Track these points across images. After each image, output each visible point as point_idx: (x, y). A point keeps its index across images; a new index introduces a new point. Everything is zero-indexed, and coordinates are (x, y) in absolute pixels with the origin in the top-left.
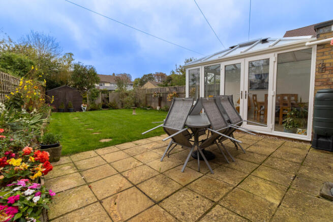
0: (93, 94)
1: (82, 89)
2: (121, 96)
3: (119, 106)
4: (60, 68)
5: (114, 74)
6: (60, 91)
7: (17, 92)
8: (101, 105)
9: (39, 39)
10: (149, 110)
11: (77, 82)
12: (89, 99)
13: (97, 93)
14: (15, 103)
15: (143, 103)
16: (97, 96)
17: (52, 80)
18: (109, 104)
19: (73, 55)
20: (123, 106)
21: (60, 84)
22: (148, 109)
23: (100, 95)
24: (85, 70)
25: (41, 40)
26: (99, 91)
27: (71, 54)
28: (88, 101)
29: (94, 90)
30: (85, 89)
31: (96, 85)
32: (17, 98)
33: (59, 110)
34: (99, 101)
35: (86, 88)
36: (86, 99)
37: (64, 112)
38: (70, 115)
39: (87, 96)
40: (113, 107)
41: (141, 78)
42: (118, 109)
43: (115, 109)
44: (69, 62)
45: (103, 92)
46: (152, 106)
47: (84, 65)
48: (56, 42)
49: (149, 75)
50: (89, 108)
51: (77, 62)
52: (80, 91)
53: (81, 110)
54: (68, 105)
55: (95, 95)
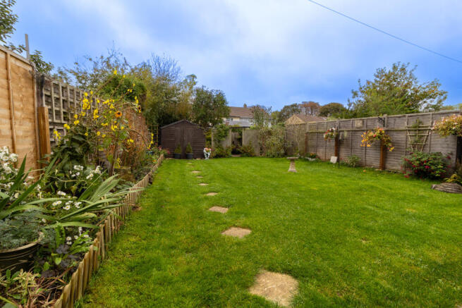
0: (220, 132)
1: (206, 125)
2: (259, 136)
3: (257, 152)
4: (180, 96)
5: (245, 105)
6: (178, 128)
7: (77, 122)
8: (231, 149)
9: (159, 65)
10: (313, 162)
11: (199, 115)
12: (215, 140)
13: (226, 131)
14: (72, 150)
15: (300, 148)
16: (225, 136)
17: (168, 112)
18: (242, 148)
19: (196, 77)
20: (263, 152)
21: (177, 117)
22: (310, 159)
23: (231, 134)
24: (210, 97)
25: (161, 65)
26: (227, 127)
27: (194, 76)
28: (213, 143)
29: (222, 127)
30: (209, 126)
31: (225, 119)
32: (76, 138)
33: (174, 156)
34: (228, 143)
35: (210, 124)
36: (210, 140)
37: (180, 158)
38: (188, 164)
39: (212, 136)
40: (248, 154)
41: (280, 110)
42: (255, 156)
43: (251, 156)
44: (191, 88)
45: (234, 129)
46: (318, 154)
47: (209, 90)
48: (177, 66)
49: (292, 106)
50: (214, 155)
51: (201, 87)
52: (202, 128)
53: (203, 156)
54: (186, 149)
55: (222, 135)
